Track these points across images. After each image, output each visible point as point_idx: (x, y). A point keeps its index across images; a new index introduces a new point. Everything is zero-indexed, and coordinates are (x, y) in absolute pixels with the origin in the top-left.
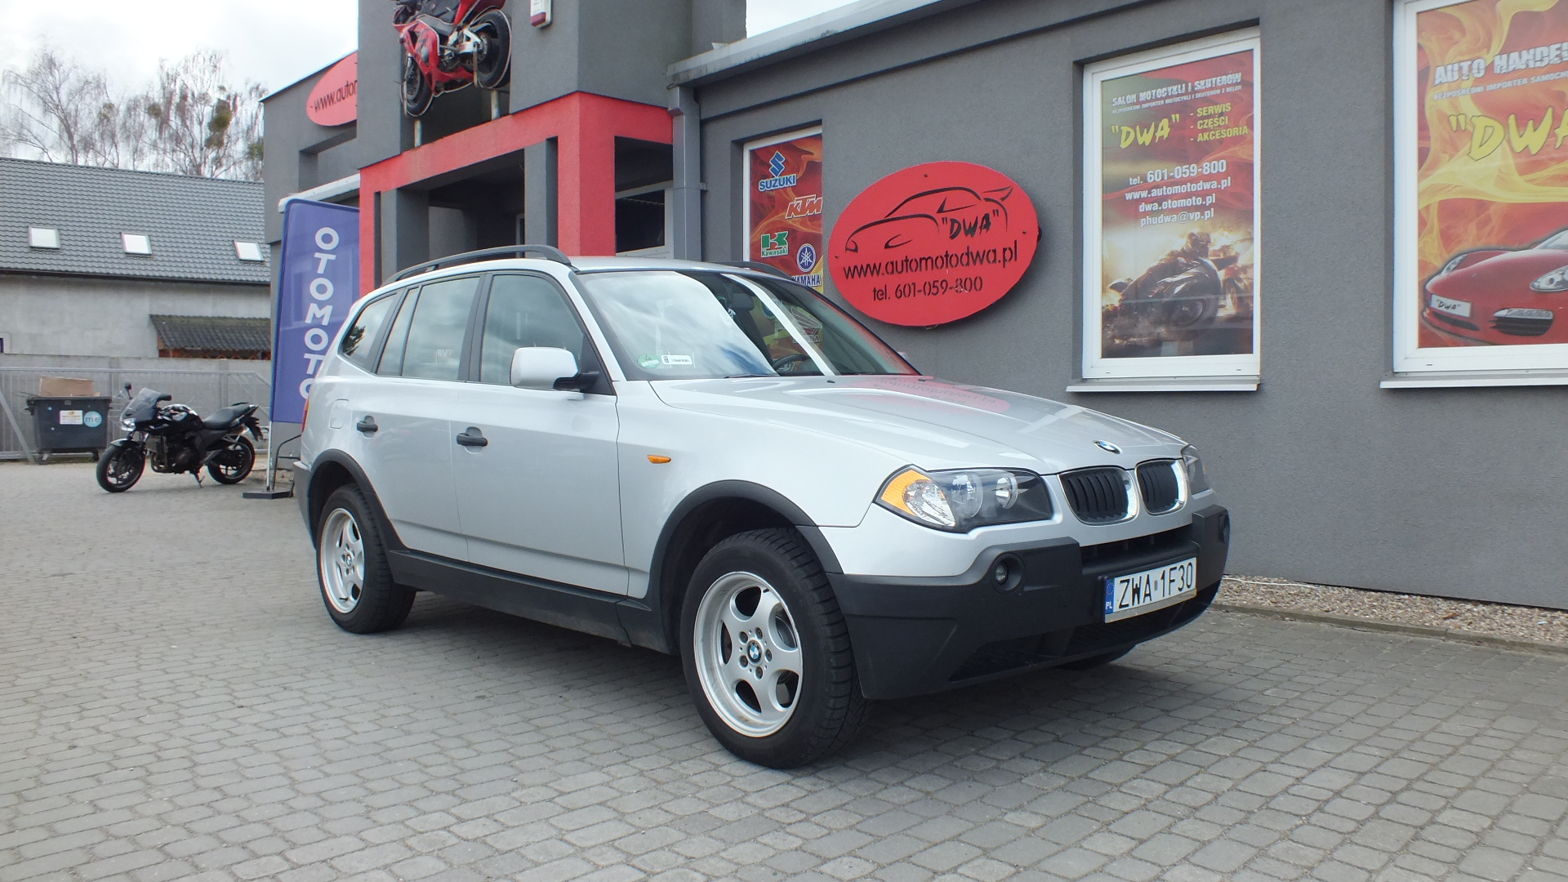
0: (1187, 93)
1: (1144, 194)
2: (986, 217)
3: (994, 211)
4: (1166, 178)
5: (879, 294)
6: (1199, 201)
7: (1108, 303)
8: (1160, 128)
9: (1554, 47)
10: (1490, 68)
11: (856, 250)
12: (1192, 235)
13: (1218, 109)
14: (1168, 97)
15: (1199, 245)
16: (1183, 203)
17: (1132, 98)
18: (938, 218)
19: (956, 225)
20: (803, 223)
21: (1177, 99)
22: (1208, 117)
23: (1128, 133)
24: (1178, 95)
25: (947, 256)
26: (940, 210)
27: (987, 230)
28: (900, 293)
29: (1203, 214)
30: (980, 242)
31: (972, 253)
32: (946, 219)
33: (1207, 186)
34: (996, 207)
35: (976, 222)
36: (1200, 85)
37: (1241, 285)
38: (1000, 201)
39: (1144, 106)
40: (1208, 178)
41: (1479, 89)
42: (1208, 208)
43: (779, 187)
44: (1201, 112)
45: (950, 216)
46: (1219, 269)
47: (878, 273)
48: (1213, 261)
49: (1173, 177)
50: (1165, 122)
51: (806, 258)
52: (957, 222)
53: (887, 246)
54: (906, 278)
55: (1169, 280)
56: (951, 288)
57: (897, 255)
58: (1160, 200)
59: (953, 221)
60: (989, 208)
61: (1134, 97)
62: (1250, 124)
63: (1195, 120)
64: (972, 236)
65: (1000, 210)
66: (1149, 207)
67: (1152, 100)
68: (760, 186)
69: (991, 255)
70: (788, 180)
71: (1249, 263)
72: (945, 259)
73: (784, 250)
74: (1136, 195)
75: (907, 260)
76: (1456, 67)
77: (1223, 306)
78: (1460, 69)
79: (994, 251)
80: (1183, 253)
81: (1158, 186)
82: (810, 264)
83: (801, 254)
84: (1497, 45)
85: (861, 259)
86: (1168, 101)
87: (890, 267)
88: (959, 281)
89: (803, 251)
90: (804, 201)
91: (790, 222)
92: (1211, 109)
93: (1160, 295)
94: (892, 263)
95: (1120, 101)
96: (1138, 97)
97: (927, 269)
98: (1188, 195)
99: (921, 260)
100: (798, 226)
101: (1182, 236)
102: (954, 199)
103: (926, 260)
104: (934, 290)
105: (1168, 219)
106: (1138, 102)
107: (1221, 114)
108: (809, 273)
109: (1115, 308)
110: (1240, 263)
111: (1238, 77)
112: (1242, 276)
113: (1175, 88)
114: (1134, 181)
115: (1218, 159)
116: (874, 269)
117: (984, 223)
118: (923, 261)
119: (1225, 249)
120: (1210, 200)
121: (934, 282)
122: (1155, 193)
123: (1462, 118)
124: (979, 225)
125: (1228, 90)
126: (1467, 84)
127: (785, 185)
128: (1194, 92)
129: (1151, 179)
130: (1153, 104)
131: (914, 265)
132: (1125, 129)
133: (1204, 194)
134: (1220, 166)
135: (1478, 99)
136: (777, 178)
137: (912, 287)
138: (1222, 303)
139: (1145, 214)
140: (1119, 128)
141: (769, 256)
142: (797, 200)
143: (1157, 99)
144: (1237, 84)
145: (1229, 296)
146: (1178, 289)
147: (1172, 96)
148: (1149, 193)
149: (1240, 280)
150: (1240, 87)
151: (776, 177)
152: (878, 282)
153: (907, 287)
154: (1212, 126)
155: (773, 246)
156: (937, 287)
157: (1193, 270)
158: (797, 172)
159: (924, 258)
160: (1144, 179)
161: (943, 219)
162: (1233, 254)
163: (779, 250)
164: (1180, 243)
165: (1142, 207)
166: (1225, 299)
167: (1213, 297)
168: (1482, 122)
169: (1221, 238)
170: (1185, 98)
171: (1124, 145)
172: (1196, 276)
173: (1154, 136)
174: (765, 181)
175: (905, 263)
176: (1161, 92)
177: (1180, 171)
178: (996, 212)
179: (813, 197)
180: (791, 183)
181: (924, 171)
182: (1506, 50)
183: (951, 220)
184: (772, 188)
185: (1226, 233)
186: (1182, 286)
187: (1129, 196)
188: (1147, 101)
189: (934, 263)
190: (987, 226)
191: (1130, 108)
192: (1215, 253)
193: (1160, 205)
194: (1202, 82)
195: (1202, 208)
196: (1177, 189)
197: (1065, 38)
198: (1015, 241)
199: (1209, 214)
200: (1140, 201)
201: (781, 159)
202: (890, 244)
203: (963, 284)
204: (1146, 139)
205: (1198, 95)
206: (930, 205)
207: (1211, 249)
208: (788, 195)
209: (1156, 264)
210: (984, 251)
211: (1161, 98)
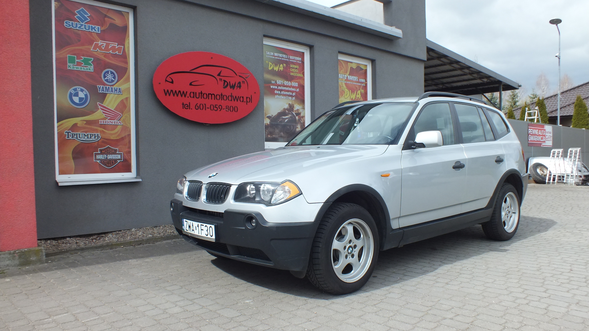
0: (287, 58)
1: (276, 87)
2: (239, 83)
3: (242, 81)
4: (282, 84)
5: (186, 106)
6: (291, 94)
7: (266, 123)
8: (280, 67)
9: (356, 77)
10: (347, 77)
11: (172, 82)
12: (289, 104)
13: (296, 67)
14: (282, 58)
15: (291, 107)
16: (287, 93)
17: (272, 54)
18: (218, 78)
19: (226, 83)
20: (105, 56)
21: (285, 59)
22: (293, 68)
23: (271, 65)
24: (285, 58)
25: (222, 95)
26: (219, 75)
27: (240, 88)
28: (198, 107)
29: (292, 98)
30: (236, 92)
31: (233, 96)
32: (221, 79)
33: (293, 89)
34: (244, 80)
35: (235, 84)
36: (291, 57)
37: (302, 122)
38: (245, 78)
39: (276, 58)
40: (293, 87)
41: (346, 82)
42: (294, 97)
43: (84, 30)
44: (292, 66)
45: (223, 78)
46: (297, 116)
47: (185, 96)
48: (295, 113)
49: (284, 84)
50: (281, 65)
51: (110, 77)
52: (227, 82)
53: (191, 84)
54: (200, 101)
55: (284, 117)
56: (223, 109)
57: (197, 90)
58: (281, 90)
59: (225, 81)
60: (241, 80)
61: (273, 53)
62: (303, 74)
63: (290, 68)
64: (233, 89)
65: (245, 82)
66: (277, 92)
67: (278, 57)
68: (65, 24)
69: (241, 99)
70: (92, 28)
71: (304, 115)
72: (221, 96)
73: (91, 69)
74: (274, 87)
75: (201, 93)
76: (344, 75)
77: (298, 128)
78: (343, 76)
79: (243, 97)
80: (287, 109)
81: (280, 86)
82: (112, 81)
83: (105, 74)
84: (348, 73)
85: (175, 87)
86: (282, 59)
87: (192, 95)
88: (227, 107)
89: (108, 72)
90: (107, 45)
91: (95, 53)
92: (294, 66)
93: (281, 122)
94: (193, 93)
95: (268, 53)
96: (274, 54)
97: (212, 99)
98: (288, 91)
99: (209, 94)
100: (102, 57)
101: (287, 104)
102: (225, 72)
103: (212, 95)
104: (216, 109)
105: (283, 97)
106: (274, 56)
107: (296, 69)
108: (113, 85)
109: (268, 124)
110: (302, 115)
111: (300, 59)
112: (302, 119)
113: (284, 55)
114: (273, 82)
115: (296, 82)
116: (184, 94)
117: (239, 85)
118: (210, 95)
119: (298, 110)
120: (294, 94)
121: (215, 105)
122: (279, 88)
123: (343, 87)
124: (236, 85)
125: (298, 62)
126: (344, 80)
127: (90, 30)
128: (289, 59)
129: (278, 83)
130: (278, 58)
131: (205, 96)
132: (270, 63)
133: (292, 92)
134: (296, 84)
135: (346, 84)
136: (83, 24)
137: (204, 105)
138: (297, 126)
139: (277, 94)
140: (268, 62)
141: (75, 69)
142: (101, 42)
143: (279, 57)
144: (300, 61)
145: (299, 125)
146: (286, 121)
147: (283, 58)
148: (278, 87)
149: (301, 120)
150: (301, 62)
151: (81, 23)
152: (186, 100)
153: (201, 105)
154: (294, 72)
155: (79, 64)
156: (217, 107)
157: (290, 115)
158: (102, 25)
159: (210, 94)
160: (276, 82)
161: (220, 79)
162: (300, 112)
163: (85, 68)
164: (286, 106)
165: (276, 92)
166: (298, 125)
167: (295, 124)
168: (346, 90)
169: (297, 107)
170: (287, 60)
171: (270, 69)
172: (291, 117)
173: (279, 69)
174: (71, 22)
175: (200, 94)
176: (281, 55)
177: (286, 83)
178: (243, 82)
179: (116, 44)
180: (96, 31)
181: (212, 56)
182: (349, 75)
183: (224, 80)
184: (77, 28)
185: (298, 105)
186: (287, 120)
187: (272, 87)
188: (276, 57)
189: (215, 97)
190: (240, 87)
191: (271, 57)
192: (295, 111)
193: (281, 92)
194: (292, 57)
195: (292, 96)
196: (285, 88)
197: (261, 25)
198: (251, 95)
199: (294, 98)
200: (275, 89)
201: (87, 14)
202: (192, 84)
203: (229, 108)
204: (276, 69)
205: (291, 60)
206: (214, 71)
207: (294, 109)
208: (93, 37)
209: (280, 111)
210: (239, 97)
211: (280, 57)
